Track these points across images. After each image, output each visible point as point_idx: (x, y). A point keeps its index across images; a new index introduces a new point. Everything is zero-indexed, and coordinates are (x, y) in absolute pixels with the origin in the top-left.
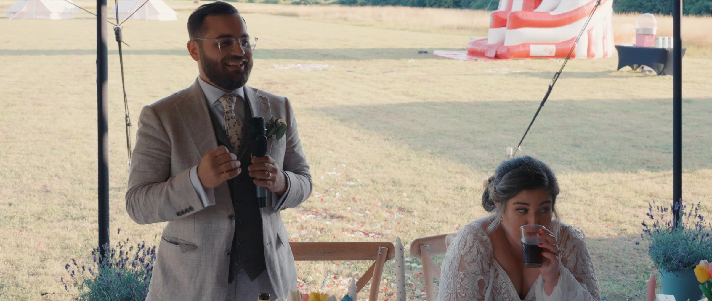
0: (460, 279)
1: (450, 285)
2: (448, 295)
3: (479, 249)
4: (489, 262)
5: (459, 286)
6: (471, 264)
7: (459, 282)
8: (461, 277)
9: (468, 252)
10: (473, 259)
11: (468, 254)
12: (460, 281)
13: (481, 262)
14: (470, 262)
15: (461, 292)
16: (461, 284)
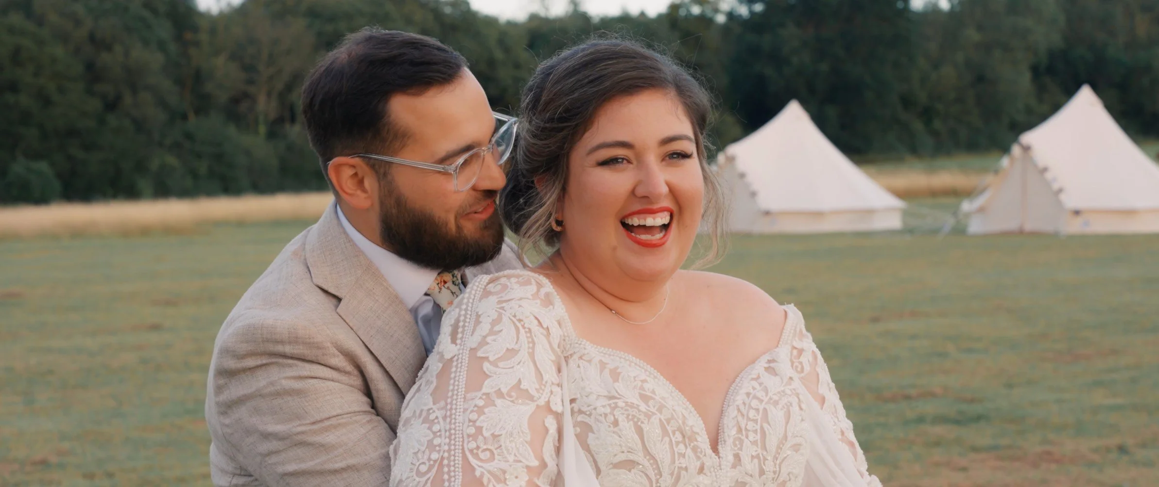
3: (520, 321)
4: (553, 358)
13: (532, 355)
14: (500, 359)
15: (478, 448)
16: (478, 424)
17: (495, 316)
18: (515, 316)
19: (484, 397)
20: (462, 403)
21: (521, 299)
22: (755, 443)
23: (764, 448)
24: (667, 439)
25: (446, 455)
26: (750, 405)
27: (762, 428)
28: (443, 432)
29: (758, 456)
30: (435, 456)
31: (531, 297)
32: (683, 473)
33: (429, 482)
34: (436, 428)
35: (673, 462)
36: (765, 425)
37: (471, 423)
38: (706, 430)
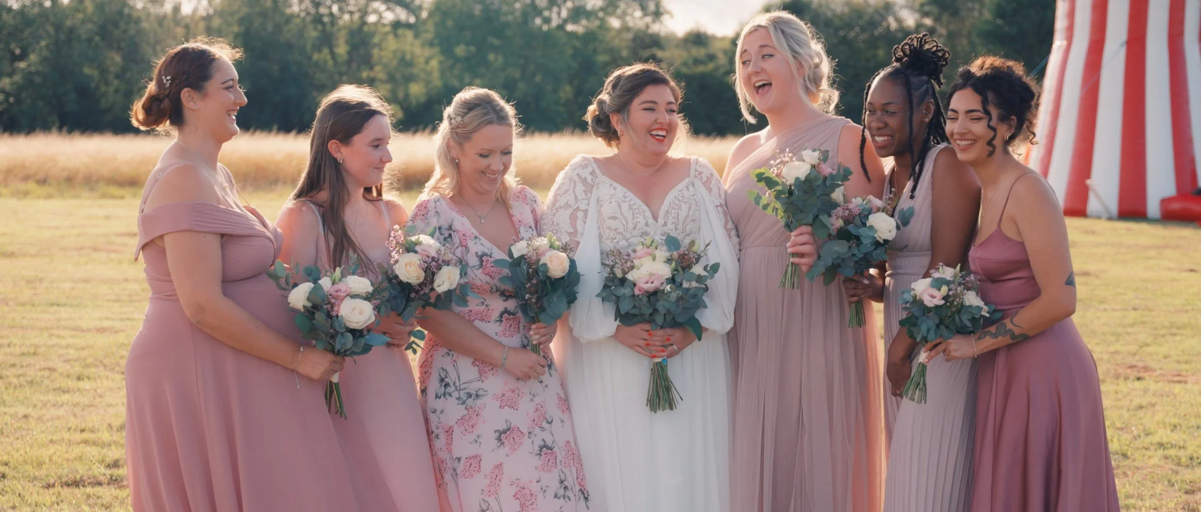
4: (584, 189)
10: (566, 190)
14: (563, 194)
15: (553, 229)
16: (553, 220)
18: (570, 176)
19: (556, 209)
22: (674, 218)
23: (678, 219)
24: (631, 211)
27: (678, 212)
29: (675, 223)
32: (638, 224)
35: (633, 219)
36: (679, 211)
38: (650, 212)
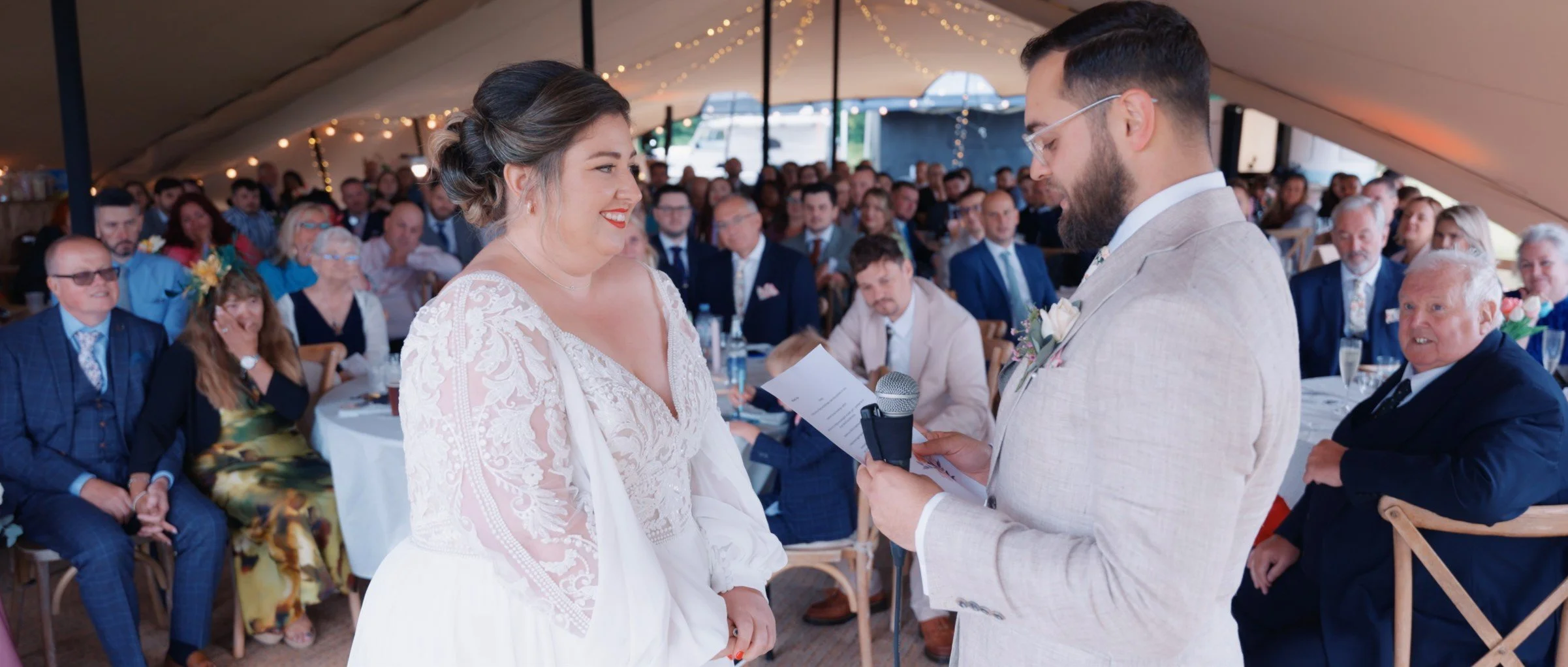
0: (480, 425)
1: (457, 447)
2: (456, 477)
3: (507, 333)
4: (543, 358)
5: (484, 442)
6: (497, 377)
7: (480, 434)
8: (482, 419)
9: (482, 350)
10: (501, 363)
11: (482, 354)
12: (483, 429)
13: (522, 364)
14: (494, 373)
15: (492, 458)
16: (487, 435)
17: (483, 330)
18: (502, 330)
19: (488, 410)
20: (469, 417)
21: (504, 312)
24: (648, 410)
25: (466, 465)
26: (688, 368)
28: (458, 444)
30: (457, 466)
31: (513, 307)
32: (661, 436)
33: (460, 486)
34: (451, 440)
35: (654, 428)
37: (482, 436)
38: (667, 405)
